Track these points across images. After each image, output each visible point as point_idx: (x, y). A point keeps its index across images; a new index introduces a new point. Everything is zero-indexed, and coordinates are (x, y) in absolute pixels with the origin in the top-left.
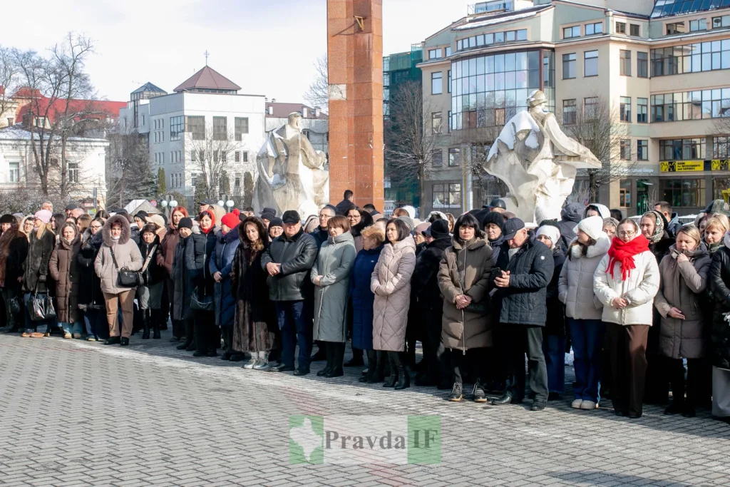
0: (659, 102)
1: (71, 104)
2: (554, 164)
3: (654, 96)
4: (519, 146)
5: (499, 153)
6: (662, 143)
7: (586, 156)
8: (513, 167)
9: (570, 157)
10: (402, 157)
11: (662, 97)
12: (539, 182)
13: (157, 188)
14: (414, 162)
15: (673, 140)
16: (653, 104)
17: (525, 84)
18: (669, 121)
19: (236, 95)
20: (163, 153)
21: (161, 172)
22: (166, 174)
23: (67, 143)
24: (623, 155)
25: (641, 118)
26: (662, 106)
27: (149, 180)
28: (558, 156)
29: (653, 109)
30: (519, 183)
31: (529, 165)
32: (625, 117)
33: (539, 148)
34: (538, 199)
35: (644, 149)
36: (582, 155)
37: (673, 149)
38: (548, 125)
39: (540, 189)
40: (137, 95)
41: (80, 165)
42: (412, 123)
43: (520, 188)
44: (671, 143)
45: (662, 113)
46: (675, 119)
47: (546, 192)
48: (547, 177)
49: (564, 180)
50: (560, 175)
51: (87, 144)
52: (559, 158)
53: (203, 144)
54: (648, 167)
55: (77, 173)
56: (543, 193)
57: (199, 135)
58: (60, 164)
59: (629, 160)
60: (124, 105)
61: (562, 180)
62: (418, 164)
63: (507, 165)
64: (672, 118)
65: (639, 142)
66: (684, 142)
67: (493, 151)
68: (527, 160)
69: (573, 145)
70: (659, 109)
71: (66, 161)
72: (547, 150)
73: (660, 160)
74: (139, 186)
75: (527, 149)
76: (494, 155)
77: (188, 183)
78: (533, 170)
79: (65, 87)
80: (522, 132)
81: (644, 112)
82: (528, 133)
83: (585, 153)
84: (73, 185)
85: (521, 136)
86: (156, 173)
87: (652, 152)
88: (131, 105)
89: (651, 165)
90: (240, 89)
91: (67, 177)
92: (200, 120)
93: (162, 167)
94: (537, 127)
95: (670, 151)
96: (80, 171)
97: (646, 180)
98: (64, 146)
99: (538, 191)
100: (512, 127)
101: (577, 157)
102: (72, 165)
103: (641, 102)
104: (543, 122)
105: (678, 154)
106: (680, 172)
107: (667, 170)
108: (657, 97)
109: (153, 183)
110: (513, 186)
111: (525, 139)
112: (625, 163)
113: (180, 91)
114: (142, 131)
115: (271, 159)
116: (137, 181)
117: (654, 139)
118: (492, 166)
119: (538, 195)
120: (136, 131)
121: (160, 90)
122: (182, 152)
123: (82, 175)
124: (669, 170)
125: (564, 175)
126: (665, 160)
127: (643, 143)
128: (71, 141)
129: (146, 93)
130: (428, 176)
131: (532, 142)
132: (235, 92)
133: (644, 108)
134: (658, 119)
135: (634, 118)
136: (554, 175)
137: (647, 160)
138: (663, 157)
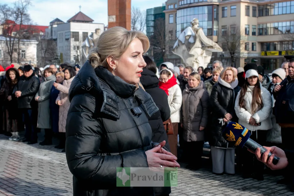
0: (261, 27)
1: (22, 26)
2: (202, 50)
3: (259, 24)
4: (187, 42)
5: (178, 45)
6: (262, 44)
7: (215, 46)
8: (184, 51)
9: (209, 47)
10: (156, 49)
11: (262, 25)
12: (195, 57)
13: (59, 61)
14: (161, 51)
15: (266, 43)
16: (258, 28)
17: (206, 19)
18: (264, 35)
19: (92, 23)
20: (63, 47)
21: (61, 54)
22: (63, 55)
23: (20, 42)
24: (246, 48)
25: (254, 34)
26: (262, 29)
27: (56, 57)
28: (204, 46)
29: (259, 30)
30: (187, 58)
31: (190, 50)
32: (247, 33)
33: (194, 43)
34: (194, 65)
35: (255, 46)
36: (214, 46)
37: (266, 46)
38: (199, 33)
39: (195, 60)
40: (52, 23)
41: (26, 51)
42: (160, 35)
43: (187, 60)
44: (265, 44)
45: (262, 31)
46: (267, 34)
47: (198, 61)
48: (198, 56)
49: (206, 57)
50: (204, 55)
51: (29, 42)
52: (204, 47)
53: (77, 43)
54: (256, 54)
55: (25, 54)
56: (197, 62)
57: (77, 39)
58: (18, 50)
59: (248, 50)
60: (47, 27)
61: (205, 57)
62: (163, 52)
63: (182, 50)
64: (266, 34)
65: (253, 43)
66: (271, 43)
67: (176, 44)
68: (189, 48)
69: (210, 42)
70: (261, 30)
71: (20, 49)
72: (198, 44)
73: (261, 51)
74: (52, 60)
75: (190, 43)
76: (176, 46)
77: (72, 59)
78: (192, 52)
79: (20, 19)
80: (188, 36)
81: (255, 31)
82: (190, 36)
83: (215, 45)
84: (23, 59)
85: (187, 38)
86: (59, 55)
87: (258, 48)
88: (50, 27)
89: (257, 53)
90: (93, 21)
91: (21, 56)
92: (77, 33)
93: (62, 52)
94: (194, 34)
95: (265, 47)
96: (26, 53)
97: (255, 59)
98: (19, 43)
99: (194, 61)
100: (184, 34)
101: (212, 47)
102: (23, 51)
103: (254, 27)
104: (197, 32)
105: (268, 49)
106: (269, 56)
107: (264, 55)
108: (260, 25)
109: (58, 59)
110: (184, 59)
111: (189, 39)
112: (246, 52)
113: (69, 21)
114: (54, 37)
115: (87, 48)
116: (52, 58)
117: (259, 42)
118: (175, 51)
119: (195, 63)
120: (52, 38)
121: (61, 21)
122: (70, 46)
123: (27, 55)
124: (265, 55)
125: (206, 54)
126: (263, 51)
127: (254, 44)
128: (22, 41)
129: (56, 23)
130: (167, 57)
131: (191, 40)
132: (91, 22)
133: (255, 30)
134: (260, 34)
135: (251, 34)
136: (202, 54)
137: (256, 51)
138: (262, 49)
